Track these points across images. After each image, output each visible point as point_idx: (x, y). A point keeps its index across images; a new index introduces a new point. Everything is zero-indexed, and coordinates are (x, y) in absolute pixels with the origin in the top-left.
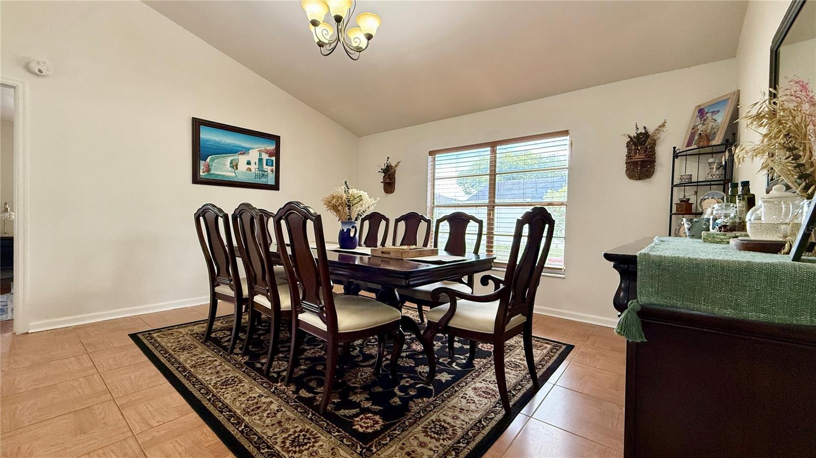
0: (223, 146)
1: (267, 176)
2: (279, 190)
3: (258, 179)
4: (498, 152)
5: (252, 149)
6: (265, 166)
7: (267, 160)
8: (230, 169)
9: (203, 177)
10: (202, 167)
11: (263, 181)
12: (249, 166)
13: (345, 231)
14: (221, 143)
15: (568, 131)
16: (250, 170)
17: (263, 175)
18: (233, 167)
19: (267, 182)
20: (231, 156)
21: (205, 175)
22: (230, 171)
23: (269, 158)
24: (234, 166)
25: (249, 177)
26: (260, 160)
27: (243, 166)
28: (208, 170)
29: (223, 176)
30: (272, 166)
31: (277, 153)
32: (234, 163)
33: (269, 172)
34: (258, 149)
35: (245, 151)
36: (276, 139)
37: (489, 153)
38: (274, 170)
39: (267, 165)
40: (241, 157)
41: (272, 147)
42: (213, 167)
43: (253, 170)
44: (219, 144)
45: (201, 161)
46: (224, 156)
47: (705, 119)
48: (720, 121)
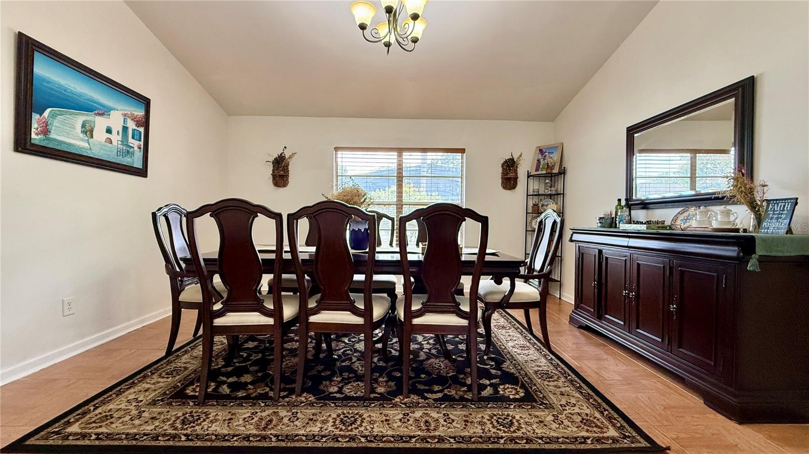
0: (71, 95)
1: (133, 154)
2: (146, 177)
3: (121, 157)
4: (404, 157)
5: (114, 109)
6: (130, 140)
7: (134, 130)
8: (81, 135)
9: (36, 142)
10: (35, 125)
11: (126, 161)
12: (108, 135)
13: (363, 231)
14: (69, 91)
15: (464, 149)
16: (111, 142)
17: (128, 152)
18: (86, 133)
19: (133, 162)
20: (83, 115)
21: (40, 140)
22: (82, 140)
23: (136, 128)
24: (88, 131)
25: (109, 153)
26: (125, 129)
27: (100, 135)
28: (45, 131)
29: (69, 145)
30: (140, 140)
31: (145, 122)
32: (88, 128)
33: (136, 148)
34: (124, 112)
35: (104, 112)
36: (146, 103)
37: (396, 157)
38: (142, 147)
39: (133, 138)
40: (98, 119)
41: (140, 113)
42: (53, 128)
43: (115, 143)
44: (65, 91)
45: (34, 115)
46: (73, 113)
47: (545, 156)
48: (555, 159)
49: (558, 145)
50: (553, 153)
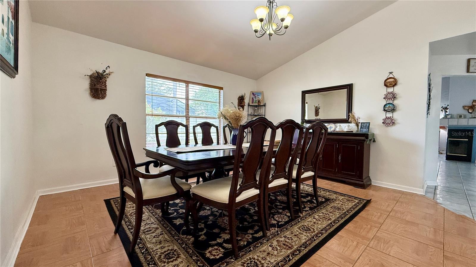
6: (10, 34)
12: (3, 26)
15: (223, 87)
16: (4, 34)
23: (12, 21)
47: (256, 97)
48: (260, 98)
49: (261, 92)
50: (259, 95)
